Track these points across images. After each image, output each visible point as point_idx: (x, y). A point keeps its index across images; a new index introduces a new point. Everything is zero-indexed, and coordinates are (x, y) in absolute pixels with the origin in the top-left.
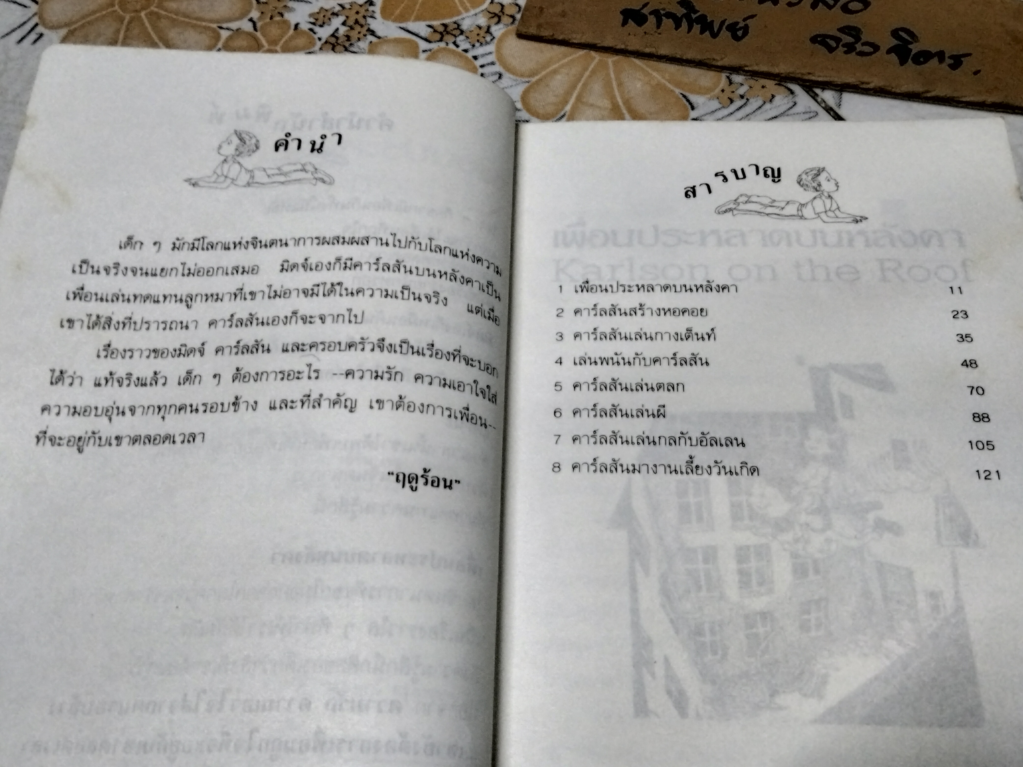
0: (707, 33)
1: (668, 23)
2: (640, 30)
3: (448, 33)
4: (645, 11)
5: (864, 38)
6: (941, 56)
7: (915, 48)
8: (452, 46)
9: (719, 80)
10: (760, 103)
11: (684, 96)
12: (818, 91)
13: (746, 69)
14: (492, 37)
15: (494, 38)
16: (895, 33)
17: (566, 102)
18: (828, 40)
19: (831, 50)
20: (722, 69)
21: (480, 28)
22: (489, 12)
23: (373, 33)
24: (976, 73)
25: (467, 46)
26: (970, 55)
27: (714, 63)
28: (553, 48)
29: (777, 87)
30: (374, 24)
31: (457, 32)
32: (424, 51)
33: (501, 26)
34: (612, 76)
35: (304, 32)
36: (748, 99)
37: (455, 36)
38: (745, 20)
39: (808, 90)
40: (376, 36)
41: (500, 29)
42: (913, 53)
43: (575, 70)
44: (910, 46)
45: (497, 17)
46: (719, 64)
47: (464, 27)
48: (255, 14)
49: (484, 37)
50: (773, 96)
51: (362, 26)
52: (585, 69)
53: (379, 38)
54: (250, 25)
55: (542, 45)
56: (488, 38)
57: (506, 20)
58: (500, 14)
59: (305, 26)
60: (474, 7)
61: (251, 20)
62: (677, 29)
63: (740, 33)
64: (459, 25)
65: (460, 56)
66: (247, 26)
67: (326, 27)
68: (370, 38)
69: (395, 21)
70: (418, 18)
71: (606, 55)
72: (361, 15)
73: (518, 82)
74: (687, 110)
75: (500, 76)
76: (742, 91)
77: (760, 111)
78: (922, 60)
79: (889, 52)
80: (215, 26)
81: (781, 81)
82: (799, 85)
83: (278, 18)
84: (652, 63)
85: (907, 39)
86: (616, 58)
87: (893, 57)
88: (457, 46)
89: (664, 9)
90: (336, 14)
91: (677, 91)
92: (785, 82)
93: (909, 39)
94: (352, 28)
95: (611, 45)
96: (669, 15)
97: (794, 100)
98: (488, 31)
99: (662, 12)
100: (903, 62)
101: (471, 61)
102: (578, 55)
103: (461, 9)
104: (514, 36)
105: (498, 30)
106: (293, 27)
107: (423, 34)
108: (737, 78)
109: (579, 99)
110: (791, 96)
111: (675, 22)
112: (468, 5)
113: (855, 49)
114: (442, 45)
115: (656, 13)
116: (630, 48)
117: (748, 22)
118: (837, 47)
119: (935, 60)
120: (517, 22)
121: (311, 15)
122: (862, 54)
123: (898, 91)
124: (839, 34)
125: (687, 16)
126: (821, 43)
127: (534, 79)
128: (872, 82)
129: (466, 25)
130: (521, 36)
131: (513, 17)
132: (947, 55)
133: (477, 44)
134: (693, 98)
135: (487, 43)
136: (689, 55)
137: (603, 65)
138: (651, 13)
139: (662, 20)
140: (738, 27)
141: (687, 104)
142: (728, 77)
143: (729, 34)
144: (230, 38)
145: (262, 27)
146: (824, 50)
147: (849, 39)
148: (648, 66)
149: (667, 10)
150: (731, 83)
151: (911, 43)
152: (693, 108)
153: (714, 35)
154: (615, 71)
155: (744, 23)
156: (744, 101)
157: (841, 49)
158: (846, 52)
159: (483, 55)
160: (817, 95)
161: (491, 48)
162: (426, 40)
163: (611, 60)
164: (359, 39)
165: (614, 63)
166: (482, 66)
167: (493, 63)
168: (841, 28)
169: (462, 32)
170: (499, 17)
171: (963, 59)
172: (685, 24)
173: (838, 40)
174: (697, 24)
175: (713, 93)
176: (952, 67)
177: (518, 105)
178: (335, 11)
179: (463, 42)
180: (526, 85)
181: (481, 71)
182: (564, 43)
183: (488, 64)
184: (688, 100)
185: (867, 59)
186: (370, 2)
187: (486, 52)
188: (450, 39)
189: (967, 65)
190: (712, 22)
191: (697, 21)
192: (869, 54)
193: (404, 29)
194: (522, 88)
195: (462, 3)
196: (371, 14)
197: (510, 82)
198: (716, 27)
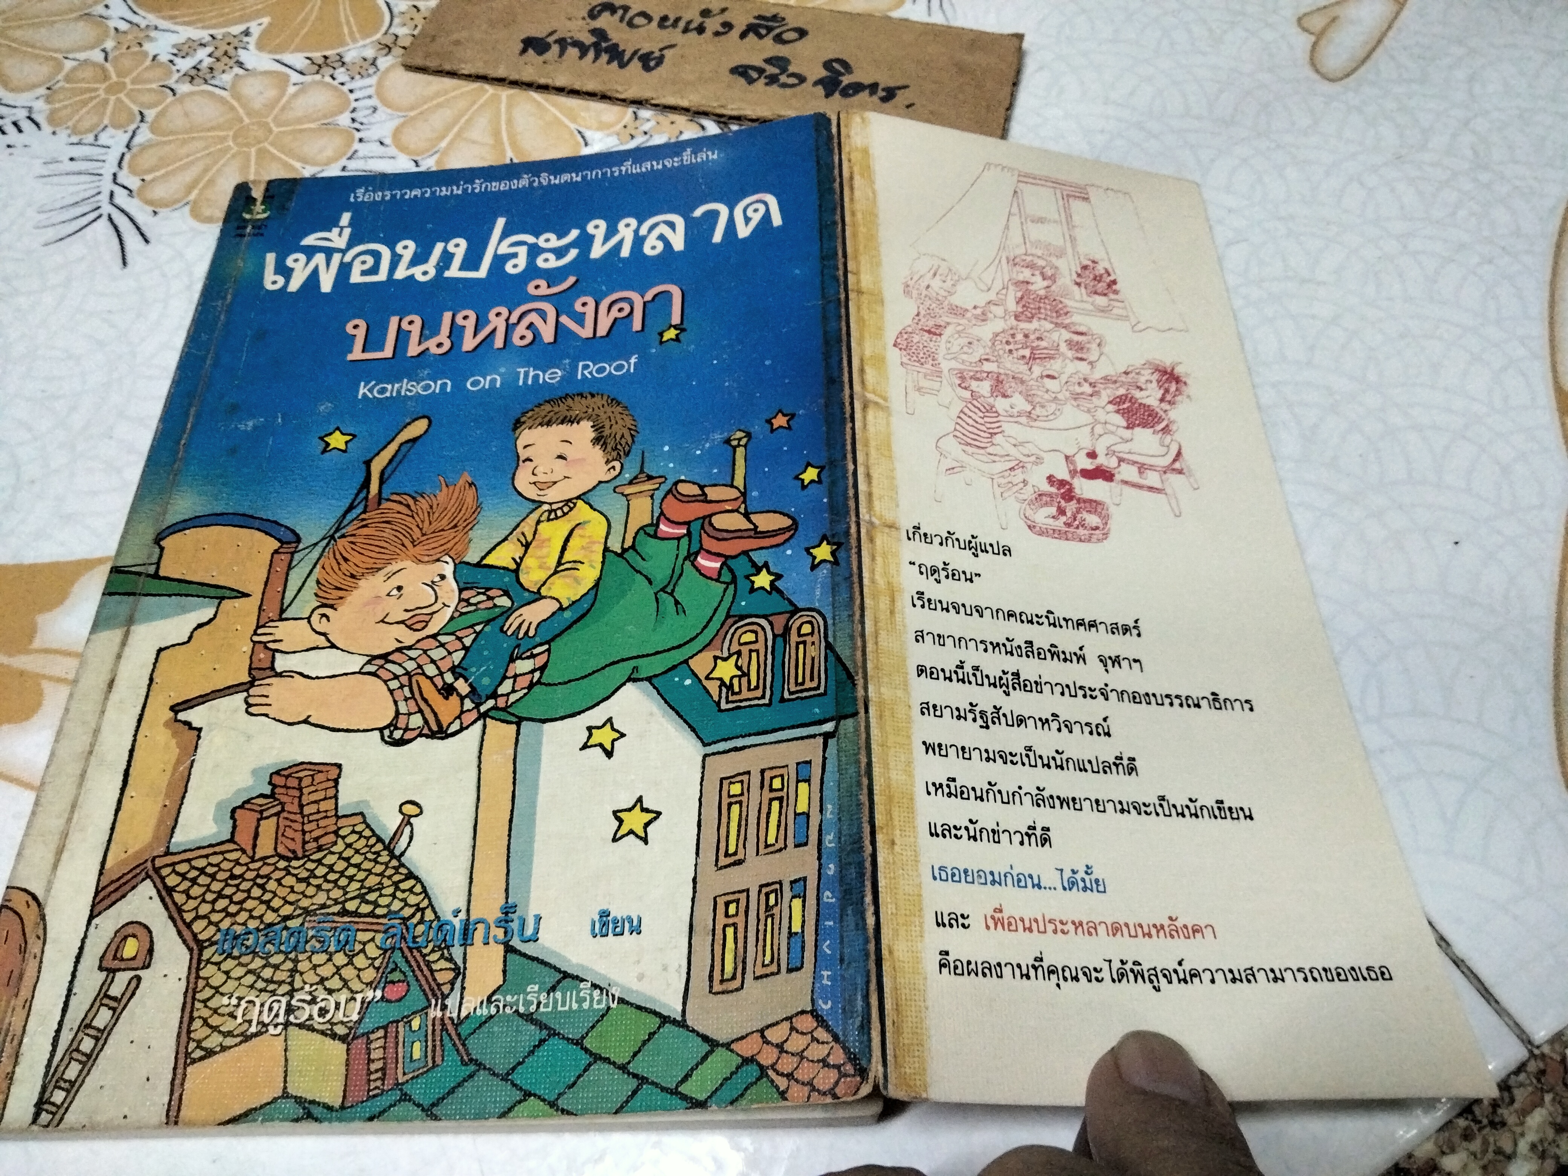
0: (615, 63)
1: (572, 52)
2: (540, 59)
3: (327, 65)
4: (550, 40)
5: (792, 69)
6: (873, 88)
7: (846, 80)
8: (328, 79)
9: (625, 114)
11: (580, 132)
13: (654, 102)
14: (376, 70)
15: (378, 70)
16: (827, 65)
17: (443, 137)
18: (750, 71)
19: (751, 81)
20: (626, 102)
21: (365, 60)
22: (380, 43)
23: (240, 64)
24: (908, 106)
25: (345, 78)
26: (905, 87)
27: (618, 95)
29: (688, 123)
30: (243, 56)
31: (337, 64)
32: (294, 84)
33: (390, 57)
34: (503, 109)
35: (161, 64)
36: (651, 136)
37: (334, 68)
38: (661, 50)
40: (243, 68)
41: (387, 61)
42: (844, 84)
43: (462, 104)
44: (842, 78)
45: (388, 49)
46: (626, 96)
47: (347, 59)
48: (109, 44)
49: (367, 70)
50: (679, 133)
51: (230, 58)
52: (474, 103)
53: (247, 70)
54: (102, 55)
55: (431, 78)
56: (372, 70)
57: (397, 51)
58: (392, 45)
59: (164, 58)
60: (363, 38)
61: (104, 50)
62: (581, 58)
63: (652, 64)
64: (341, 57)
65: (335, 88)
66: (97, 56)
67: (188, 59)
68: (237, 70)
69: (270, 52)
70: (296, 51)
71: (500, 88)
72: (232, 46)
73: (393, 117)
74: (581, 147)
75: (375, 109)
76: (647, 127)
78: (851, 92)
79: (816, 84)
80: (60, 56)
81: (692, 117)
82: (713, 121)
83: (136, 49)
84: (551, 97)
85: (840, 71)
86: (512, 92)
87: (820, 90)
88: (334, 79)
89: (571, 38)
90: (203, 45)
91: (573, 127)
92: (696, 118)
93: (843, 70)
94: (218, 60)
95: (505, 75)
96: (576, 44)
98: (374, 63)
99: (569, 41)
100: (830, 95)
101: (346, 95)
102: (467, 88)
103: (348, 39)
104: (402, 67)
105: (384, 62)
106: (151, 58)
107: (298, 66)
108: (645, 113)
109: (458, 135)
110: (699, 133)
111: (580, 51)
112: (358, 36)
113: (778, 80)
114: (318, 77)
115: (563, 43)
116: (526, 79)
117: (665, 52)
118: (759, 77)
119: (867, 92)
120: (407, 54)
121: (174, 46)
122: (784, 86)
124: (764, 66)
125: (596, 45)
126: (741, 75)
127: (412, 114)
129: (350, 57)
130: (409, 68)
131: (404, 48)
132: (880, 87)
133: (358, 77)
134: (588, 134)
135: (369, 75)
136: (590, 86)
137: (496, 99)
138: (556, 42)
139: (566, 49)
140: (652, 57)
141: (581, 139)
142: (634, 112)
143: (640, 65)
144: (74, 69)
145: (116, 58)
146: (742, 81)
147: (771, 70)
148: (547, 100)
149: (575, 39)
150: (635, 118)
151: (842, 74)
152: (586, 144)
153: (622, 65)
154: (507, 105)
155: (660, 53)
156: (647, 136)
157: (763, 81)
158: (767, 84)
159: (361, 89)
161: (373, 80)
162: (301, 72)
163: (505, 93)
164: (224, 72)
165: (509, 97)
166: (356, 100)
167: (370, 97)
168: (769, 59)
169: (343, 64)
170: (390, 49)
171: (897, 92)
172: (591, 54)
173: (761, 71)
174: (606, 53)
175: (612, 130)
176: (884, 100)
177: (387, 141)
178: (204, 41)
179: (341, 75)
180: (402, 120)
181: (354, 104)
182: (452, 74)
183: (364, 98)
184: (583, 137)
185: (788, 91)
186: (247, 33)
187: (365, 85)
188: (327, 71)
189: (902, 97)
190: (624, 51)
191: (606, 50)
192: (793, 86)
193: (278, 61)
194: (396, 122)
195: (351, 33)
196: (242, 45)
197: (384, 117)
198: (626, 57)
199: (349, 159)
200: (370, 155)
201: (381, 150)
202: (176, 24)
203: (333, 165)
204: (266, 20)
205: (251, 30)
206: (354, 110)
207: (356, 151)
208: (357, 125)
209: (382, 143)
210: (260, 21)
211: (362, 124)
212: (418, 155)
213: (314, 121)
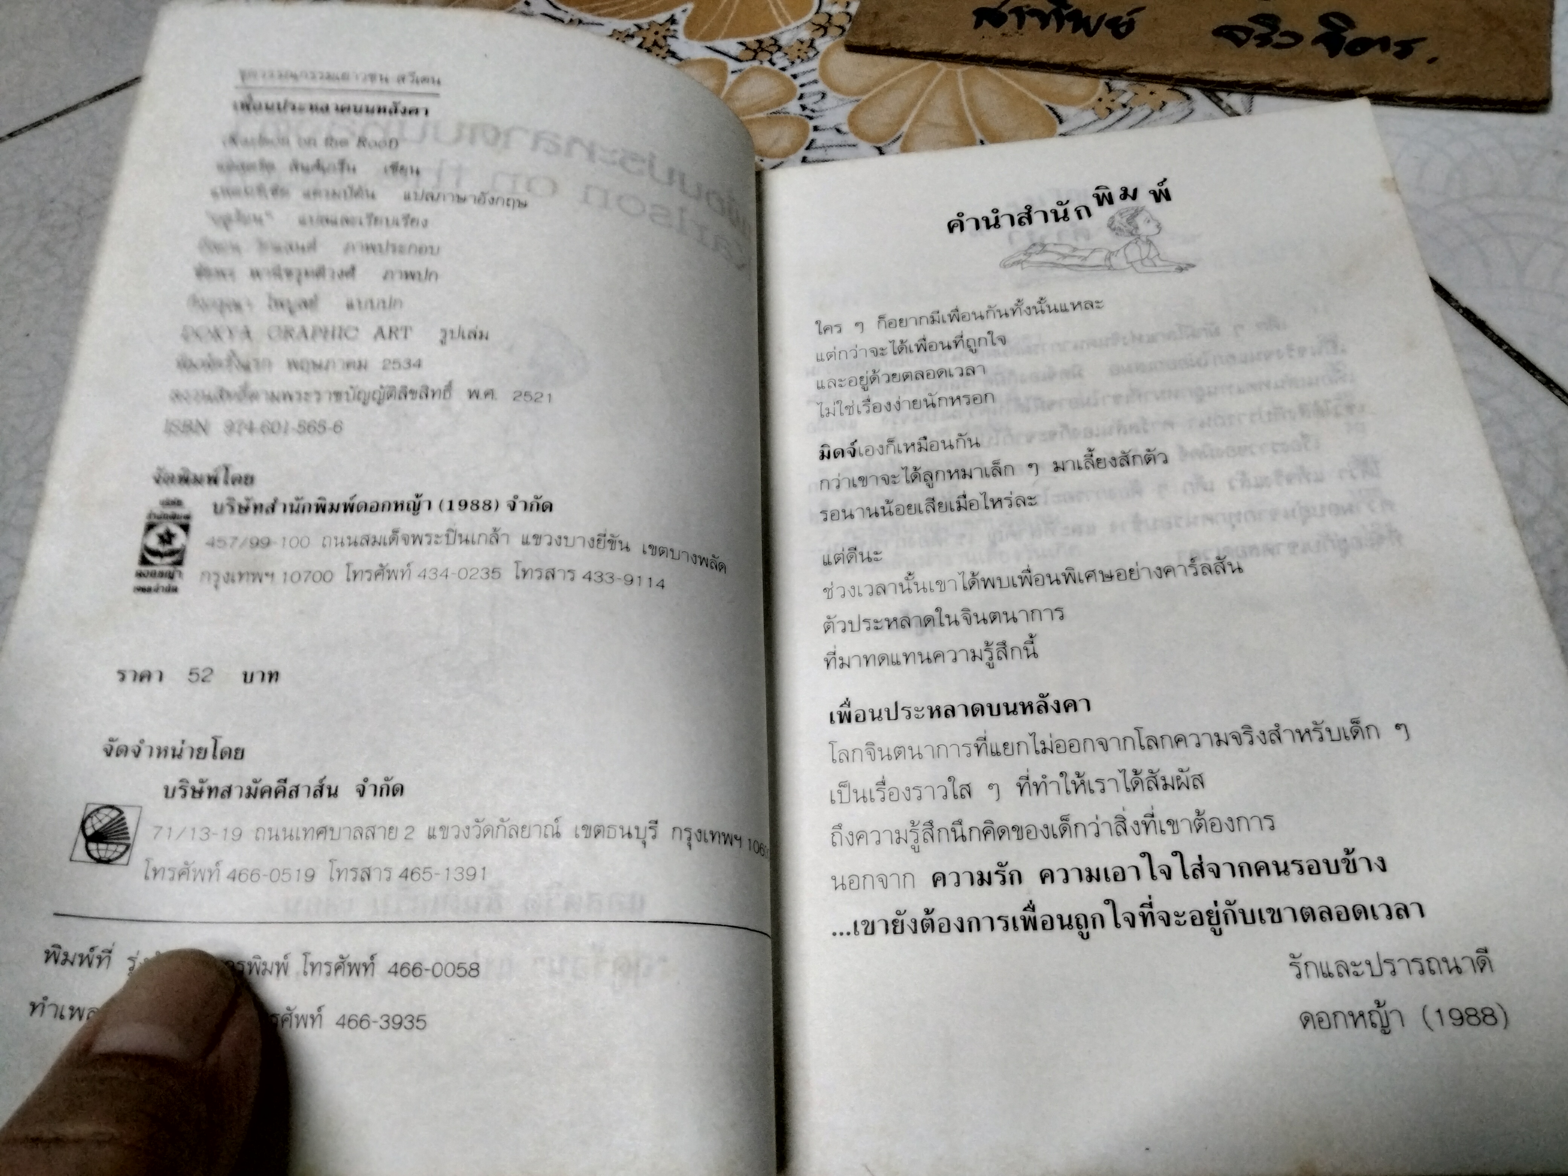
0: (1081, 31)
1: (1032, 22)
2: (998, 31)
3: (763, 50)
4: (1005, 9)
5: (1283, 27)
6: (1384, 43)
7: (1350, 36)
8: (767, 65)
9: (1096, 87)
10: (1147, 111)
11: (1051, 108)
12: (1222, 95)
13: (1131, 71)
14: (815, 52)
15: (818, 52)
16: (1324, 20)
17: (902, 122)
18: (1235, 32)
19: (1239, 43)
20: (1097, 73)
21: (802, 42)
22: (814, 24)
23: (673, 54)
24: (1432, 61)
25: (785, 63)
26: (1422, 39)
27: (1089, 66)
28: (888, 61)
29: (1170, 92)
30: (674, 45)
31: (774, 49)
32: (733, 72)
33: (827, 39)
34: (962, 87)
36: (1131, 108)
37: (771, 53)
38: (1129, 14)
39: (1209, 94)
40: (677, 58)
41: (825, 43)
42: (1347, 41)
43: (916, 84)
44: (1344, 34)
45: (823, 29)
46: (1096, 67)
49: (806, 53)
50: (1164, 103)
51: (661, 48)
52: (928, 83)
53: (681, 60)
55: (876, 58)
56: (811, 54)
57: (834, 31)
58: (827, 25)
60: (795, 19)
62: (1043, 27)
63: (1123, 30)
64: (776, 41)
65: (776, 74)
68: (671, 60)
69: (702, 38)
70: (727, 36)
71: (954, 65)
72: (659, 36)
73: (845, 102)
74: (1054, 124)
75: (824, 95)
76: (1124, 99)
77: (1147, 120)
78: (1359, 49)
79: (1316, 41)
81: (1174, 86)
82: (1198, 88)
84: (1013, 72)
85: (1340, 27)
86: (966, 68)
87: (1321, 48)
88: (773, 64)
89: (1028, 6)
90: (631, 36)
91: (1042, 103)
92: (1181, 86)
93: (1343, 25)
94: (649, 50)
95: (961, 51)
96: (1034, 13)
97: (1190, 106)
98: (811, 45)
99: (1025, 9)
100: (1333, 53)
101: (790, 81)
102: (920, 66)
103: (780, 22)
104: (843, 49)
105: (823, 44)
107: (733, 53)
108: (1119, 84)
109: (919, 117)
110: (1187, 102)
111: (1040, 20)
112: (789, 17)
113: (1271, 40)
114: (756, 63)
115: (1019, 12)
116: (984, 54)
117: (1135, 16)
118: (1248, 39)
119: (1377, 47)
120: (846, 33)
122: (1279, 46)
123: (1326, 88)
124: (1251, 25)
125: (1057, 13)
126: (1227, 36)
127: (865, 97)
128: (1292, 79)
129: (784, 41)
130: (851, 48)
131: (842, 28)
132: (1392, 42)
133: (798, 61)
134: (1062, 110)
135: (809, 59)
136: (1058, 58)
137: (949, 77)
138: (1011, 12)
139: (1024, 19)
140: (1121, 22)
141: (1054, 116)
142: (1107, 84)
143: (1109, 32)
146: (1229, 43)
147: (1260, 29)
149: (1032, 7)
150: (1110, 90)
151: (1345, 30)
152: (1061, 122)
153: (1090, 33)
154: (965, 84)
155: (1129, 18)
156: (1127, 110)
157: (1252, 42)
158: (1258, 46)
159: (804, 73)
160: (1221, 100)
161: (814, 64)
162: (737, 59)
163: (960, 70)
165: (964, 74)
166: (802, 86)
167: (815, 82)
168: (1254, 17)
169: (780, 48)
170: (826, 29)
171: (1413, 45)
172: (1053, 23)
173: (1248, 32)
174: (1069, 21)
175: (1088, 103)
176: (1400, 55)
177: (845, 128)
178: (631, 32)
179: (781, 60)
180: (856, 104)
181: (800, 91)
182: (903, 53)
183: (810, 83)
184: (1055, 113)
185: (1285, 52)
186: (672, 20)
187: (808, 69)
188: (765, 56)
189: (1420, 52)
190: (1088, 18)
191: (1069, 17)
192: (1288, 46)
193: (710, 48)
194: (850, 108)
195: (781, 15)
196: (672, 33)
197: (835, 103)
198: (1093, 23)
199: (808, 148)
200: (830, 143)
201: (838, 139)
202: (599, 15)
203: (792, 157)
204: (690, 6)
205: (677, 17)
206: (801, 97)
207: (813, 141)
208: (807, 112)
209: (838, 131)
210: (683, 7)
211: (813, 111)
212: (880, 141)
213: (760, 110)
